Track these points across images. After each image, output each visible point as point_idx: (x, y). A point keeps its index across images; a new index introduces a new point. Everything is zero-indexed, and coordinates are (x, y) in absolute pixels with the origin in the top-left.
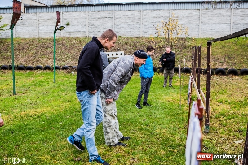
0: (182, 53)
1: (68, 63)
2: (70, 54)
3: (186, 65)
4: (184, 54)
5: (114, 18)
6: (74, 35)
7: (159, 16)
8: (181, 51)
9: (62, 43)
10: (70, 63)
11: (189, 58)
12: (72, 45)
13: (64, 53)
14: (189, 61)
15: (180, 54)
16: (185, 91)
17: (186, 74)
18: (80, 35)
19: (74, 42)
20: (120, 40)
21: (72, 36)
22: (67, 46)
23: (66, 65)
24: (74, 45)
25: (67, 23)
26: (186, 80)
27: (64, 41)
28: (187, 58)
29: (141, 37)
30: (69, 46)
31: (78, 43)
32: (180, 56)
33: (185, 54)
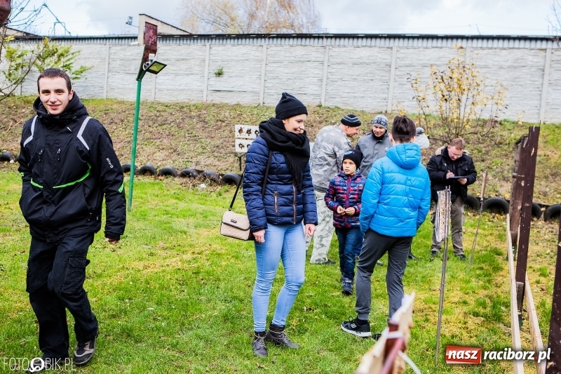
0: (489, 158)
1: (197, 163)
2: (209, 140)
3: (497, 192)
4: (494, 160)
5: (326, 64)
6: (231, 100)
7: (438, 63)
8: (487, 153)
9: (199, 116)
10: (203, 163)
11: (506, 172)
12: (221, 121)
13: (196, 139)
14: (505, 179)
15: (483, 161)
16: (478, 272)
17: (493, 214)
18: (246, 100)
19: (227, 114)
20: (335, 115)
21: (225, 101)
22: (207, 123)
23: (191, 167)
24: (223, 122)
25: (216, 71)
26: (491, 234)
27: (204, 112)
28: (502, 172)
29: (389, 111)
30: (212, 123)
31: (234, 118)
32: (483, 164)
33: (498, 160)
